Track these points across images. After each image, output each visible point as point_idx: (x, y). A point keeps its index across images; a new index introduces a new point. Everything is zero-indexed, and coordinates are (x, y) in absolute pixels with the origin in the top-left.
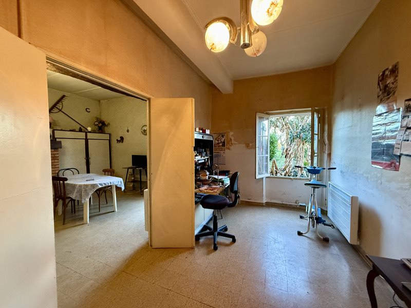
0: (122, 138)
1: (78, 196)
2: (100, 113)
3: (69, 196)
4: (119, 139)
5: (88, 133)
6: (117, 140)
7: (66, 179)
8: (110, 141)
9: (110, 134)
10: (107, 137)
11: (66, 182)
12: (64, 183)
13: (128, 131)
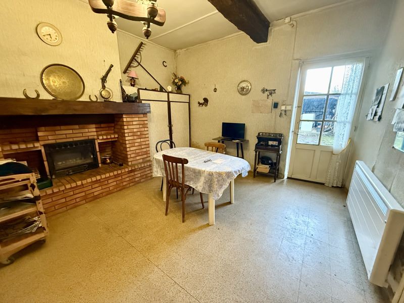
0: (206, 100)
1: (207, 188)
2: (176, 67)
3: (187, 184)
4: (202, 101)
5: (170, 94)
6: (199, 103)
7: (186, 161)
8: (189, 103)
9: (189, 95)
10: (186, 99)
11: (185, 165)
12: (183, 166)
13: (215, 90)
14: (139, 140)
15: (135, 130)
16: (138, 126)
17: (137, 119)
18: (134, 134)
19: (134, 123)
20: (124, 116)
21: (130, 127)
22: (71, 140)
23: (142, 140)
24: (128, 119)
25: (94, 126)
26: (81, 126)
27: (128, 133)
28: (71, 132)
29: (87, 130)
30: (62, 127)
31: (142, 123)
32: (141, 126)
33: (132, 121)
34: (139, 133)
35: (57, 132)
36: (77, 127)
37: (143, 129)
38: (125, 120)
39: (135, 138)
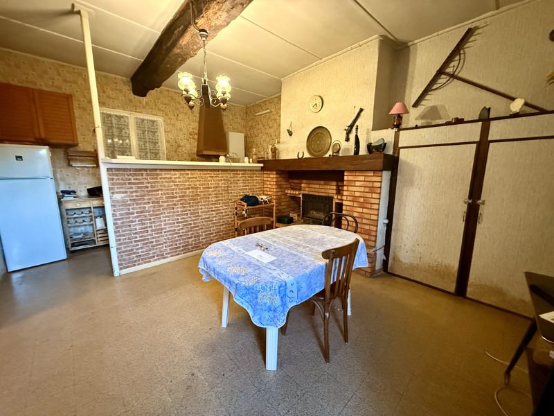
14: (360, 210)
15: (357, 194)
16: (362, 189)
17: (362, 178)
18: (355, 199)
19: (357, 184)
20: (345, 174)
21: (351, 188)
22: (317, 194)
23: (365, 210)
24: (350, 178)
25: (334, 183)
26: (326, 182)
27: (347, 196)
28: (318, 186)
29: (328, 187)
30: (315, 182)
31: (371, 185)
32: (367, 190)
33: (355, 181)
34: (362, 200)
35: (311, 186)
36: (322, 182)
37: (369, 195)
38: (346, 178)
39: (355, 205)
